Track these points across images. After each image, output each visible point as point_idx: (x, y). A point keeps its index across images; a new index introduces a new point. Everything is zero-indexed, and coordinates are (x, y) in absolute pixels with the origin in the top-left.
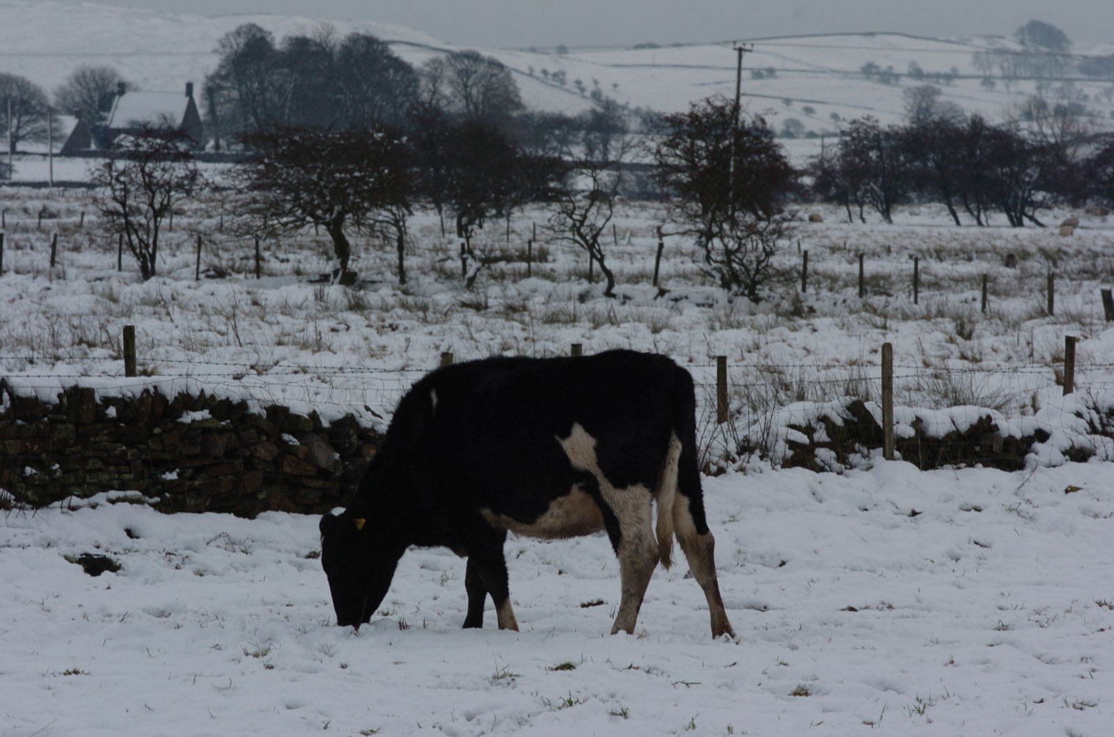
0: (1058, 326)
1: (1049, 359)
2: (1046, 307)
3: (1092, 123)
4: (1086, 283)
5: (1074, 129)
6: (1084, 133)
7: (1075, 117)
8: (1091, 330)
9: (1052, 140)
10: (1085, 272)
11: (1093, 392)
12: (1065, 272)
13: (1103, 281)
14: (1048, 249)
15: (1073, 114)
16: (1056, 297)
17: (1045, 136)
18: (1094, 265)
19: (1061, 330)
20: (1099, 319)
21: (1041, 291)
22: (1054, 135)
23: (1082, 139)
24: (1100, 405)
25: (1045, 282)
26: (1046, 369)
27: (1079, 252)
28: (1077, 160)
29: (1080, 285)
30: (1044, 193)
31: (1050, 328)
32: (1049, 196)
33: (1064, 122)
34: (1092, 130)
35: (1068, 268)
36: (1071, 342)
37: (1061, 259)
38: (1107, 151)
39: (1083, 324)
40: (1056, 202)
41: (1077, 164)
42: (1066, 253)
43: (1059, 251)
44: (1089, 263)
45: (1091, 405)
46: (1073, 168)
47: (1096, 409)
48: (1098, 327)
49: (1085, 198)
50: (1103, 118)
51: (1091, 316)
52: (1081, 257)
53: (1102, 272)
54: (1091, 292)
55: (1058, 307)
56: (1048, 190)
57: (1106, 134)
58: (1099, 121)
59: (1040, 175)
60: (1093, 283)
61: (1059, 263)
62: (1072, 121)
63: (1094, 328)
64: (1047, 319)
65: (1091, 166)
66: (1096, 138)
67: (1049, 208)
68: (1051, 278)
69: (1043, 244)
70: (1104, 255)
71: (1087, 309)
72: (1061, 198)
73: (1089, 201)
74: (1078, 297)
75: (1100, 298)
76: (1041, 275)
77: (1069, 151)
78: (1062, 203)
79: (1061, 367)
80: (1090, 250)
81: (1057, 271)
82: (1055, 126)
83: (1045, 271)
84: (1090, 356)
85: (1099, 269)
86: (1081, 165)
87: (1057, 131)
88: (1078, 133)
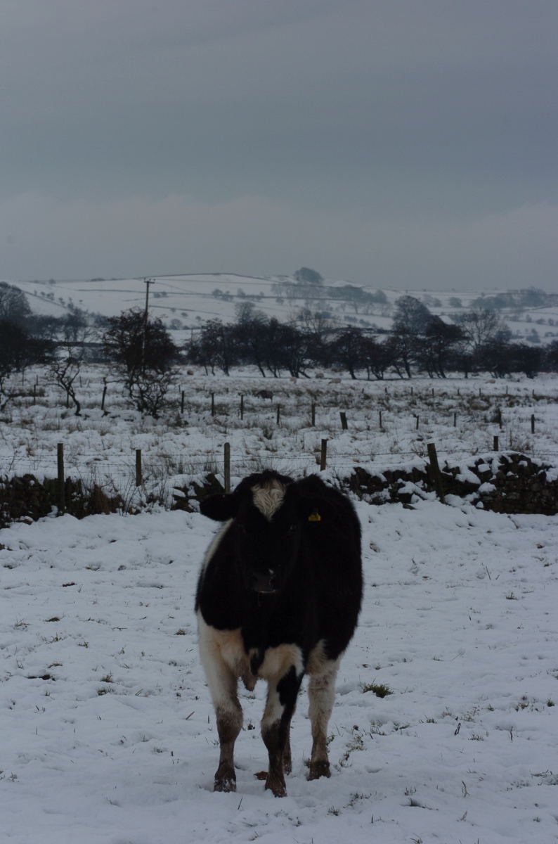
0: (317, 432)
1: (313, 450)
2: (311, 422)
3: (335, 322)
4: (332, 409)
5: (325, 325)
6: (330, 328)
7: (326, 319)
8: (335, 434)
9: (314, 332)
10: (331, 402)
11: (336, 469)
12: (321, 402)
13: (341, 408)
14: (312, 390)
15: (325, 317)
16: (316, 416)
17: (310, 329)
18: (336, 399)
19: (319, 434)
20: (339, 428)
21: (308, 413)
22: (315, 329)
23: (330, 331)
24: (340, 476)
25: (311, 408)
26: (311, 457)
27: (328, 392)
28: (326, 342)
29: (329, 409)
30: (310, 360)
31: (313, 433)
32: (312, 361)
33: (320, 322)
34: (334, 326)
35: (323, 401)
36: (324, 442)
37: (319, 396)
38: (342, 338)
39: (330, 431)
40: (316, 365)
41: (327, 345)
42: (321, 392)
43: (318, 391)
44: (334, 398)
45: (335, 476)
46: (325, 347)
47: (338, 478)
48: (339, 433)
49: (331, 362)
50: (340, 320)
51: (335, 427)
52: (329, 395)
53: (340, 402)
54: (334, 413)
55: (317, 422)
56: (312, 359)
57: (342, 329)
58: (338, 321)
59: (308, 350)
60: (336, 408)
61: (318, 398)
62: (324, 321)
63: (336, 433)
64: (311, 428)
65: (334, 345)
66: (336, 330)
67: (312, 368)
68: (313, 406)
69: (309, 387)
70: (341, 394)
71: (332, 423)
72: (318, 363)
73: (333, 364)
74: (328, 416)
75: (340, 417)
76: (308, 404)
77: (323, 338)
78: (319, 365)
79: (319, 454)
80: (334, 391)
81: (317, 402)
82: (315, 324)
83: (310, 402)
84: (334, 449)
85: (339, 401)
86: (329, 345)
87: (316, 327)
88: (327, 327)
